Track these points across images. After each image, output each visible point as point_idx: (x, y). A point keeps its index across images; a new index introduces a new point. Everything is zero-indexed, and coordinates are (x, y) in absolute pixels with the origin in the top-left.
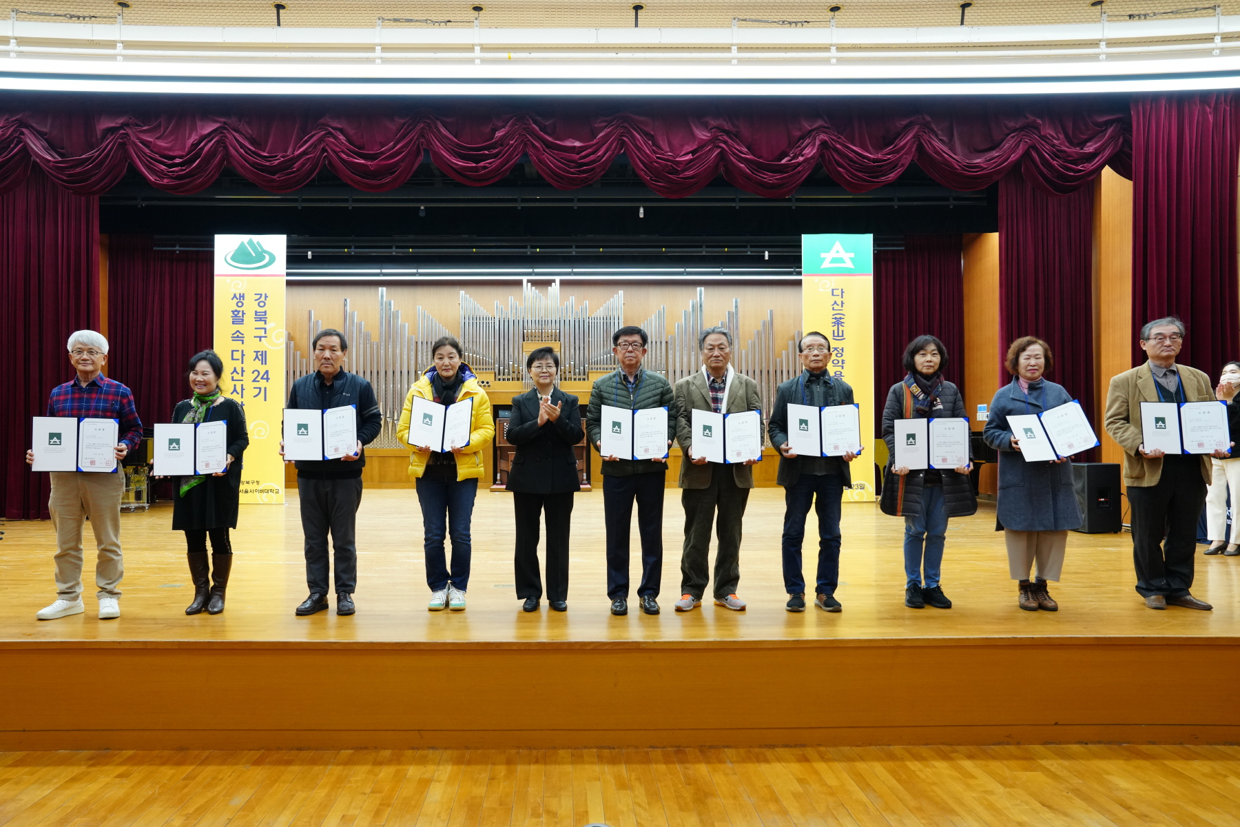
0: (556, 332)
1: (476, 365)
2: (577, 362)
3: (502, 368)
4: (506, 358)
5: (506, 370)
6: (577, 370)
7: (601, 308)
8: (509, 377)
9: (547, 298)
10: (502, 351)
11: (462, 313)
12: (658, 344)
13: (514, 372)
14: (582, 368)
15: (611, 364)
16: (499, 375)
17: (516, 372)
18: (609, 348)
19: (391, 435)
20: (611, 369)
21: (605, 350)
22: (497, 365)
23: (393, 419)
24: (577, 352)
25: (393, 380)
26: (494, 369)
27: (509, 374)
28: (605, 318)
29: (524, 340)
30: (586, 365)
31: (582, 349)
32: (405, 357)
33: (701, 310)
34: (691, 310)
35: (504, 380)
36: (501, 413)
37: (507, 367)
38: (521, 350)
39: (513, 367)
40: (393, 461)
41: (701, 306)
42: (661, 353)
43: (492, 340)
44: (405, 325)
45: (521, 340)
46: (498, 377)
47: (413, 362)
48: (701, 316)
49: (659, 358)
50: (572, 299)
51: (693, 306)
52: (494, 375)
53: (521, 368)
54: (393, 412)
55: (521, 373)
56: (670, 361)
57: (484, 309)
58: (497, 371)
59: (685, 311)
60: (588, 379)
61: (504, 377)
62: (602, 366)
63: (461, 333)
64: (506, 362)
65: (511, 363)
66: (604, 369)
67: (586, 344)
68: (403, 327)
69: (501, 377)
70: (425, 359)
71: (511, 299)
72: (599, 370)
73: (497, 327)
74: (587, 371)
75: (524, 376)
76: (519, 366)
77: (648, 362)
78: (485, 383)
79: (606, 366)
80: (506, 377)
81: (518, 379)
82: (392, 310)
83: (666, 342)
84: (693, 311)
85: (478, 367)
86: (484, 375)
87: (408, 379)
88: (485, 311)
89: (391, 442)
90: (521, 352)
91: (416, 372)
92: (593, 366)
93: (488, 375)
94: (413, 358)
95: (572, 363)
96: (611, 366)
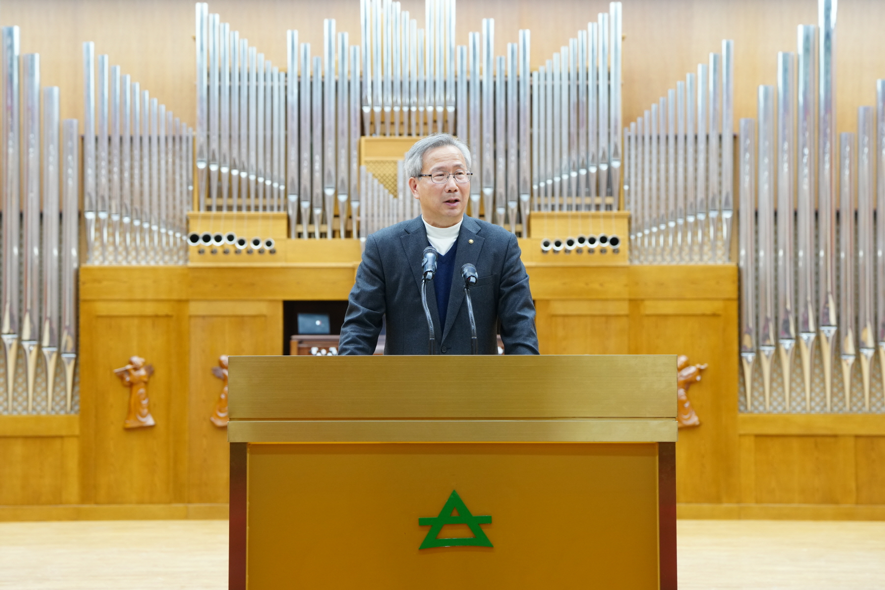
0: (445, 111)
1: (239, 196)
2: (501, 190)
3: (305, 205)
4: (317, 175)
5: (318, 212)
6: (501, 211)
7: (564, 49)
8: (324, 228)
9: (422, 25)
10: (306, 155)
11: (201, 62)
12: (714, 141)
13: (336, 216)
14: (513, 205)
15: (588, 194)
16: (299, 221)
17: (344, 216)
18: (583, 154)
19: (15, 381)
20: (589, 207)
21: (574, 157)
22: (293, 198)
23: (40, 347)
24: (501, 160)
25: (21, 236)
26: (286, 208)
27: (324, 221)
28: (573, 75)
29: (363, 134)
30: (525, 198)
31: (513, 152)
32: (52, 170)
33: (828, 49)
34: (800, 50)
35: (311, 235)
36: (304, 322)
37: (318, 201)
38: (354, 153)
39: (336, 200)
40: (18, 449)
41: (828, 36)
42: (720, 165)
43: (279, 132)
44: (49, 95)
45: (356, 129)
46: (296, 229)
47: (72, 184)
48: (828, 63)
49: (714, 178)
50: (489, 25)
51: (807, 39)
52: (284, 223)
53: (355, 205)
54: (21, 321)
55: (355, 218)
56: (746, 181)
57: (259, 51)
58: (293, 213)
59: (785, 57)
60: (529, 234)
61: (311, 229)
62: (566, 201)
63: (200, 112)
64: (318, 191)
65: (330, 192)
66: (570, 207)
67: (525, 138)
68: (46, 96)
69: (304, 228)
70: (104, 180)
71: (329, 26)
72: (557, 212)
73: (293, 99)
74: (526, 212)
75: (363, 227)
76: (349, 201)
77: (686, 189)
78: (262, 245)
79: (575, 201)
80: (316, 229)
81: (348, 234)
82: (17, 51)
83: (735, 137)
84: (807, 50)
85: (244, 202)
86: (260, 223)
87: (60, 232)
88: (262, 56)
89: (14, 399)
90: (354, 166)
91: (81, 215)
92: (543, 200)
93: (271, 223)
94: (72, 172)
95: (488, 191)
96: (588, 200)
